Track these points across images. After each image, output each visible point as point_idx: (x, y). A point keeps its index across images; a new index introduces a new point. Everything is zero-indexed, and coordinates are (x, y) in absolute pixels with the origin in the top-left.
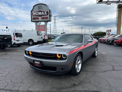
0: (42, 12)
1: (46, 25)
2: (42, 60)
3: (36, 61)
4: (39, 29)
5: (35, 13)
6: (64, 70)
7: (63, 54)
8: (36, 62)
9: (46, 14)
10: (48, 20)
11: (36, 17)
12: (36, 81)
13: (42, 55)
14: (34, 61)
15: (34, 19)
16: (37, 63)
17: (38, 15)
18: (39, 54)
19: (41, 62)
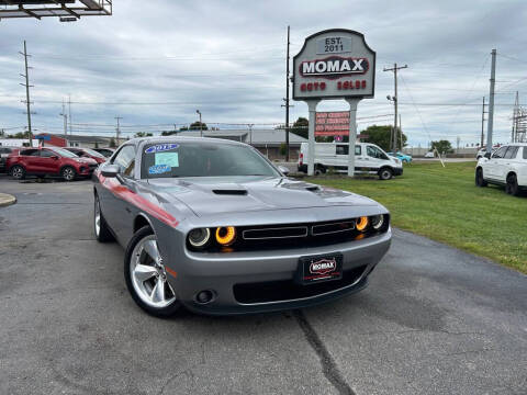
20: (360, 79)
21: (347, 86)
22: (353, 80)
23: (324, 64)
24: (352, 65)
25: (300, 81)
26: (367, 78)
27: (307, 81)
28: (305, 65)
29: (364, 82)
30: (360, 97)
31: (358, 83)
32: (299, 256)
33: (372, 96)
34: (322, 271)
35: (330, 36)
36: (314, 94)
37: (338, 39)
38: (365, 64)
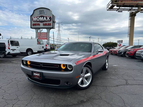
0: (44, 17)
1: (48, 32)
2: (43, 72)
3: (35, 72)
4: (41, 37)
5: (36, 18)
6: (69, 83)
7: (69, 65)
8: (35, 74)
10: (51, 26)
11: (36, 23)
12: (35, 97)
13: (43, 65)
14: (33, 72)
15: (34, 25)
17: (39, 20)
18: (40, 65)
19: (41, 74)
23: (39, 18)
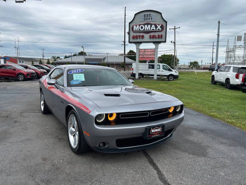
9: (159, 29)
16: (157, 130)
17: (144, 30)
20: (160, 34)
21: (154, 37)
22: (157, 34)
24: (156, 27)
25: (132, 34)
26: (163, 33)
27: (135, 34)
28: (135, 27)
29: (162, 35)
30: (160, 42)
31: (159, 36)
32: (146, 126)
33: (165, 42)
34: (156, 132)
35: (146, 13)
36: (138, 40)
37: (150, 15)
38: (162, 27)
